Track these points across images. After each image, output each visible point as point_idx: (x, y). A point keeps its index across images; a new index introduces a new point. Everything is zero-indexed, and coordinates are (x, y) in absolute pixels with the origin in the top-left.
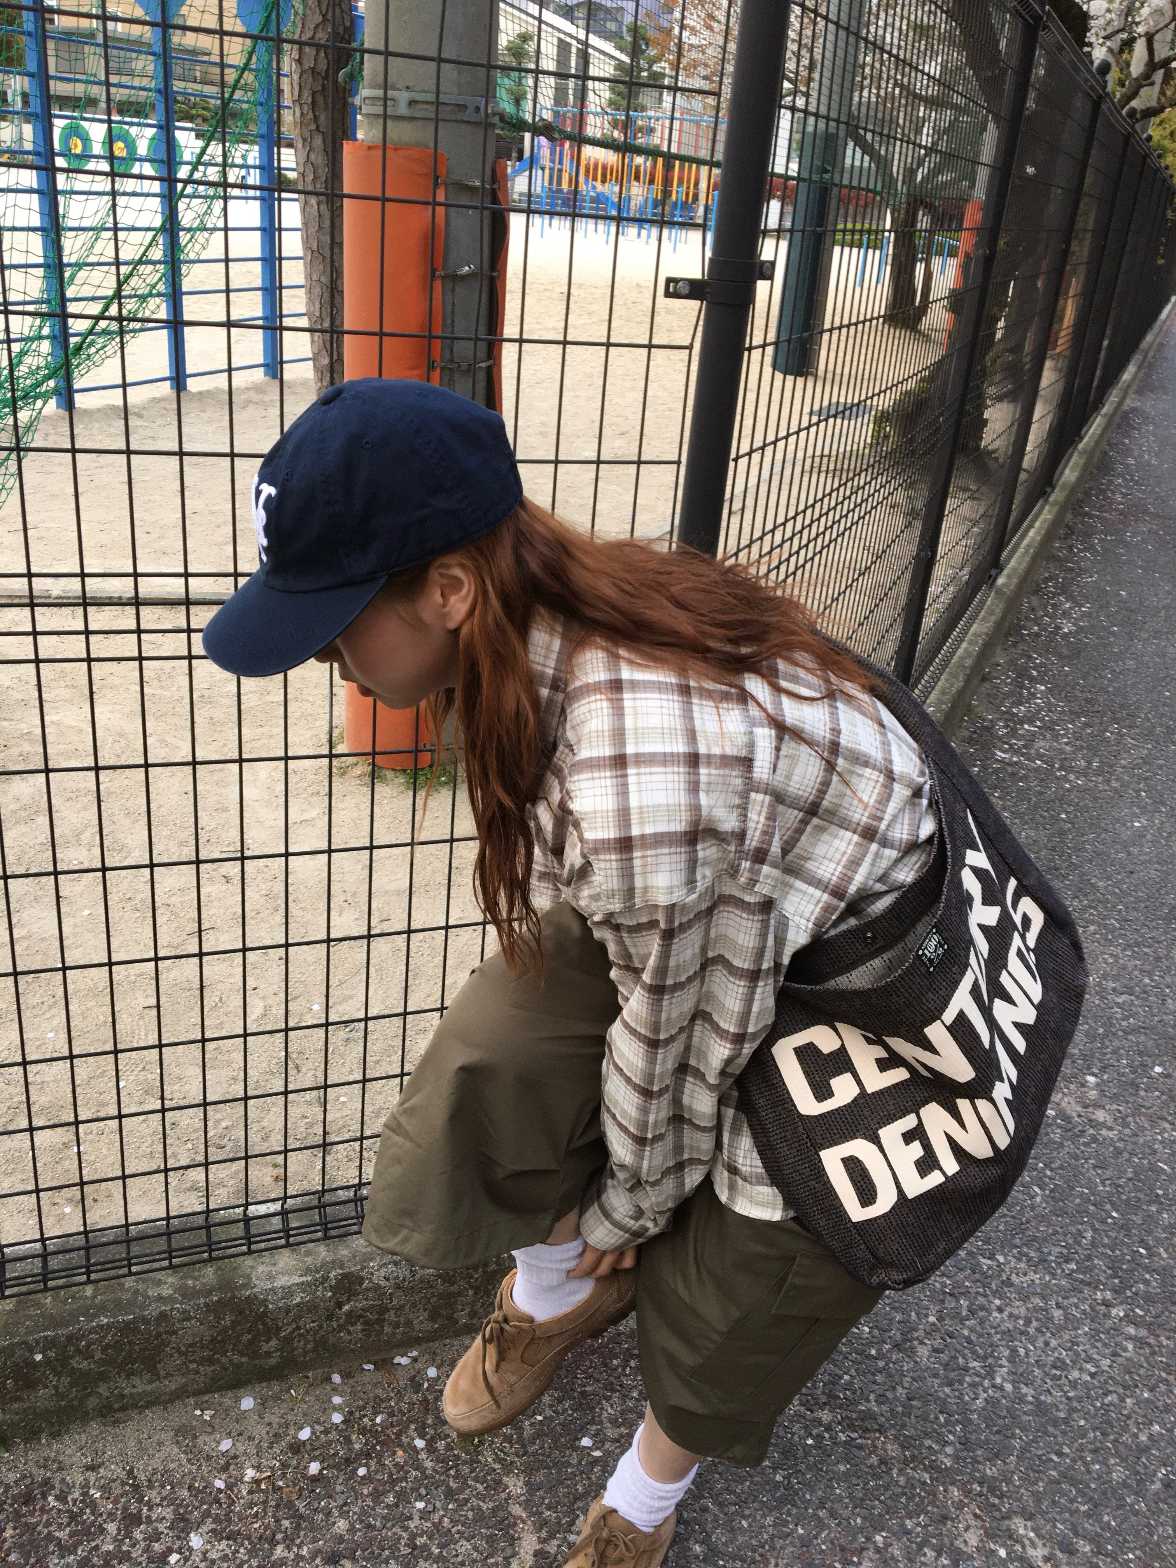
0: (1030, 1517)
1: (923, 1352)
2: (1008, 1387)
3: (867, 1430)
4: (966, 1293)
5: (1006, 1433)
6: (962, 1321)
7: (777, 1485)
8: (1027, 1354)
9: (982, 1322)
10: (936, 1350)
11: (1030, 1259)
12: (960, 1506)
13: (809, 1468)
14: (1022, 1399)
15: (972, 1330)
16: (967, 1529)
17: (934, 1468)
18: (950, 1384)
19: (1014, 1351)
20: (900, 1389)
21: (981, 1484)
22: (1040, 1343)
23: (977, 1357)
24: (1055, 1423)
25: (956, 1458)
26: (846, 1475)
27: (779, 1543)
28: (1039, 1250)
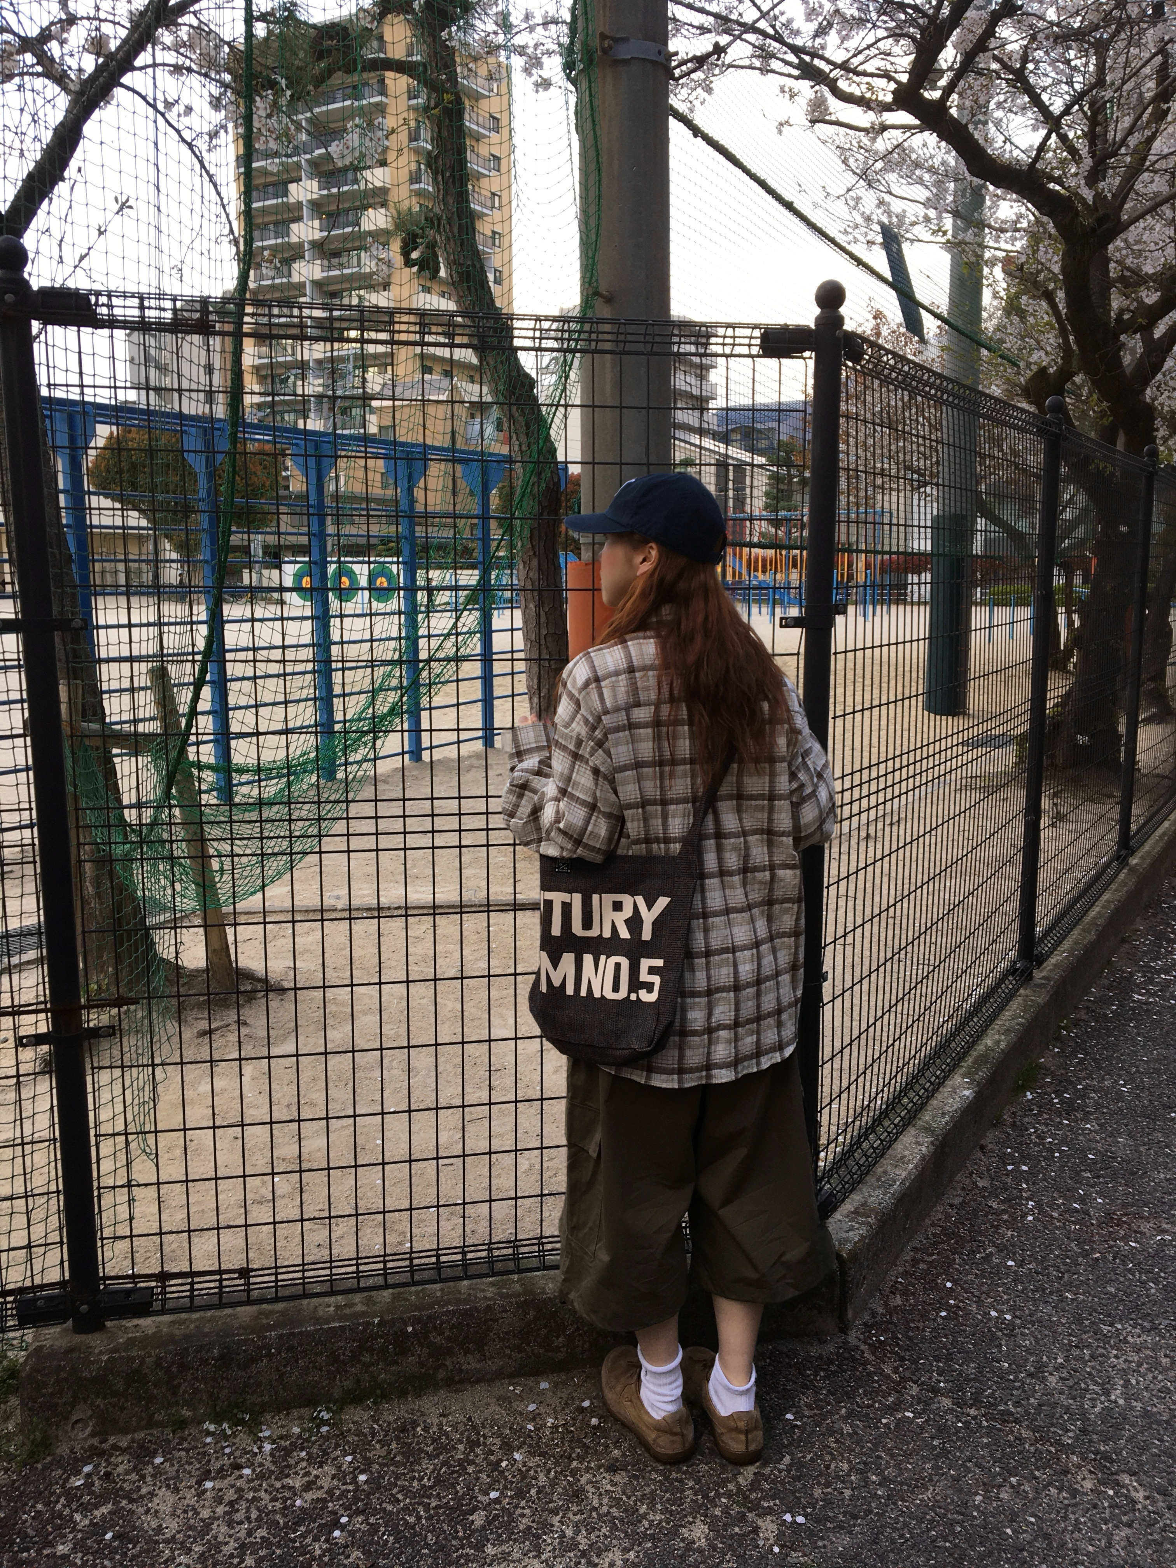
0: (1134, 1474)
1: (1053, 1380)
2: (1121, 1402)
3: (1005, 1421)
4: (1089, 1346)
5: (1119, 1427)
6: (1085, 1363)
7: (934, 1448)
8: (1138, 1383)
9: (1101, 1364)
10: (1061, 1379)
11: (1143, 1327)
12: (1079, 1467)
13: (959, 1439)
14: (1132, 1408)
15: (1093, 1368)
16: (1084, 1479)
17: (1058, 1443)
18: (1074, 1398)
19: (1127, 1381)
20: (1032, 1400)
21: (1096, 1454)
22: (1150, 1376)
23: (1096, 1383)
24: (1159, 1423)
25: (1076, 1438)
26: (988, 1445)
27: (935, 1478)
28: (1151, 1321)
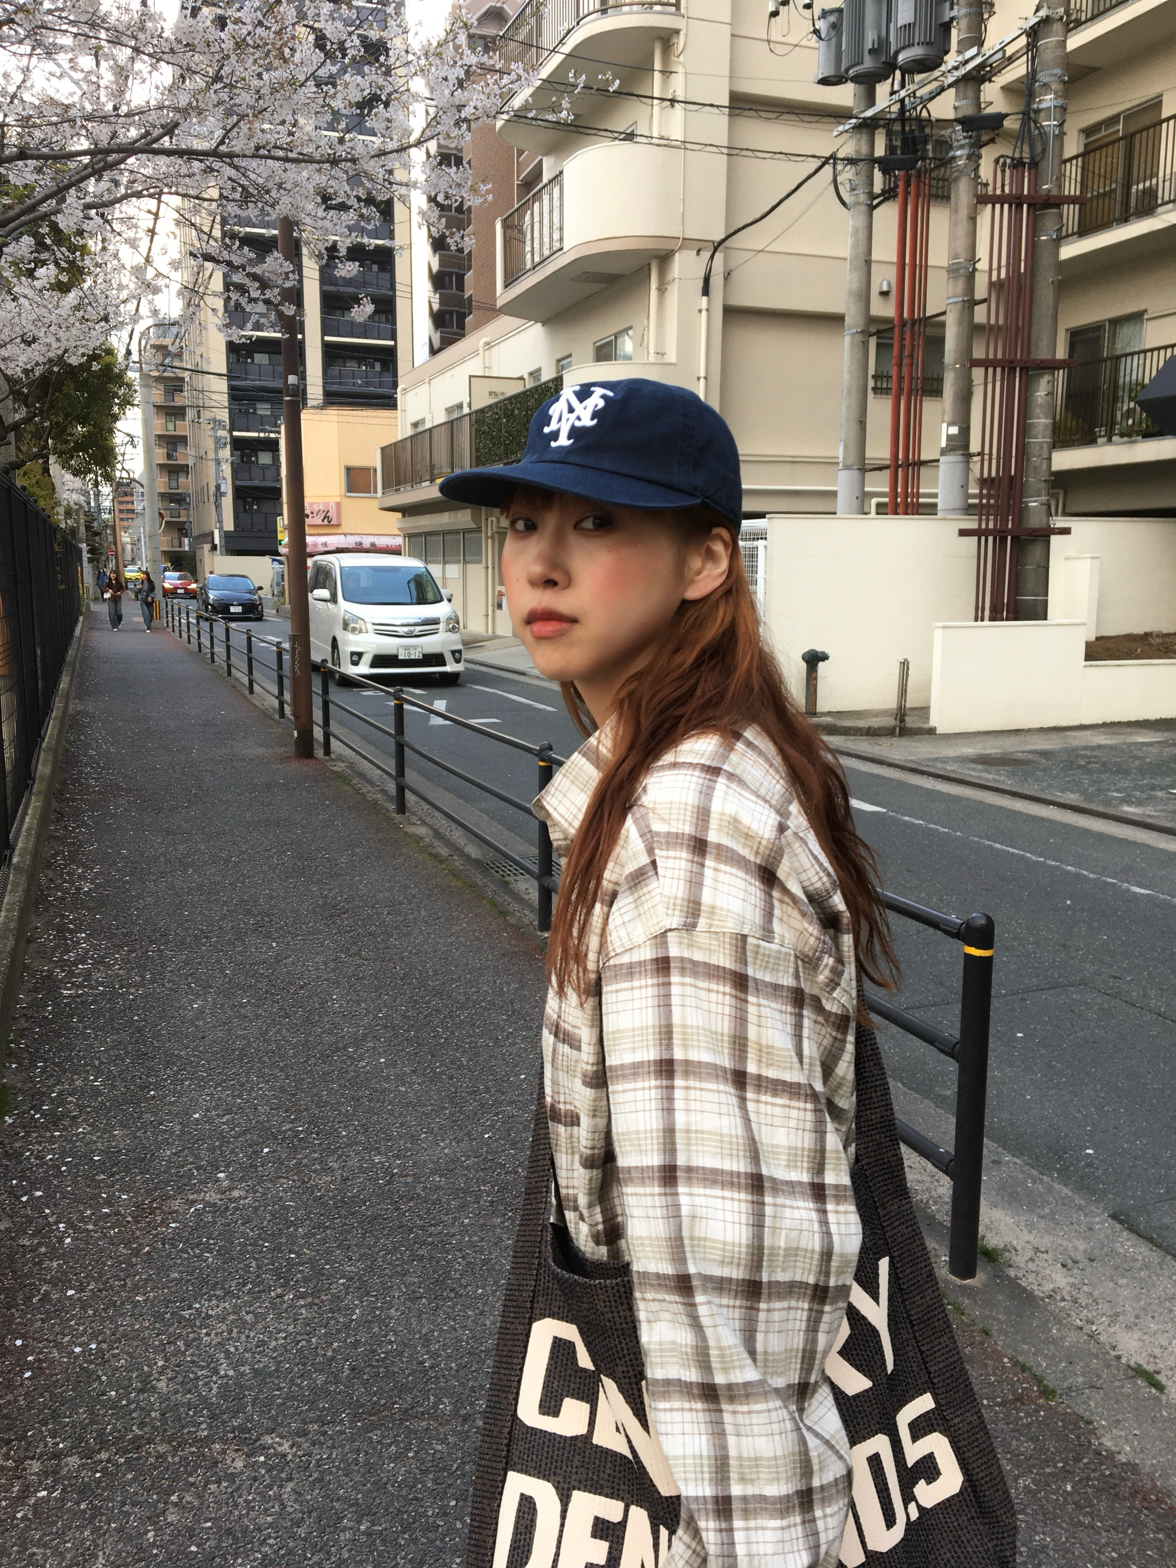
0: (273, 1431)
1: (162, 1385)
2: (231, 1373)
3: (139, 1447)
4: (179, 1337)
5: (240, 1398)
6: (184, 1354)
7: (84, 1511)
8: (236, 1349)
9: (198, 1347)
10: (169, 1379)
11: (217, 1297)
12: (224, 1452)
13: (104, 1489)
14: (243, 1374)
15: (192, 1355)
16: (234, 1460)
17: (196, 1440)
18: (190, 1392)
19: (227, 1352)
20: (153, 1414)
21: (233, 1432)
22: (243, 1338)
23: (203, 1368)
24: (270, 1375)
25: (210, 1427)
26: (135, 1479)
27: (100, 1542)
28: (222, 1288)
